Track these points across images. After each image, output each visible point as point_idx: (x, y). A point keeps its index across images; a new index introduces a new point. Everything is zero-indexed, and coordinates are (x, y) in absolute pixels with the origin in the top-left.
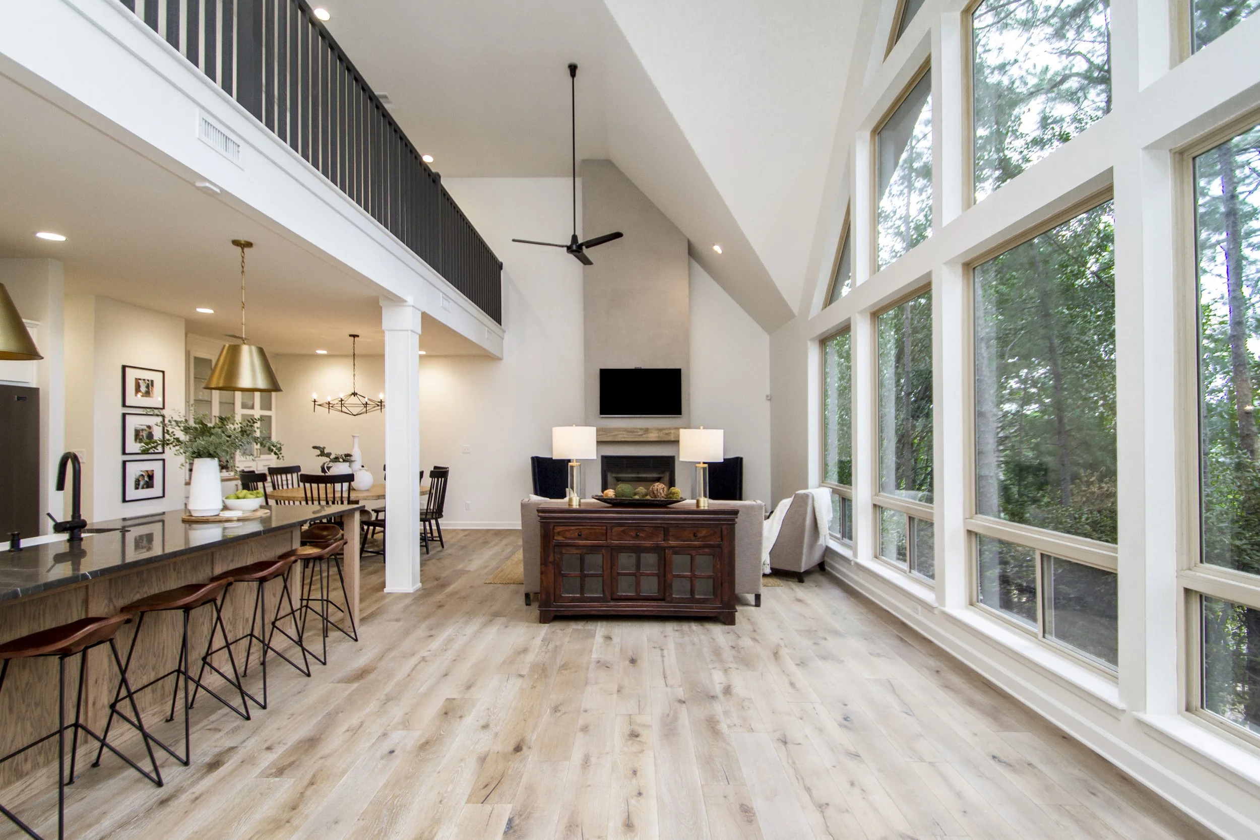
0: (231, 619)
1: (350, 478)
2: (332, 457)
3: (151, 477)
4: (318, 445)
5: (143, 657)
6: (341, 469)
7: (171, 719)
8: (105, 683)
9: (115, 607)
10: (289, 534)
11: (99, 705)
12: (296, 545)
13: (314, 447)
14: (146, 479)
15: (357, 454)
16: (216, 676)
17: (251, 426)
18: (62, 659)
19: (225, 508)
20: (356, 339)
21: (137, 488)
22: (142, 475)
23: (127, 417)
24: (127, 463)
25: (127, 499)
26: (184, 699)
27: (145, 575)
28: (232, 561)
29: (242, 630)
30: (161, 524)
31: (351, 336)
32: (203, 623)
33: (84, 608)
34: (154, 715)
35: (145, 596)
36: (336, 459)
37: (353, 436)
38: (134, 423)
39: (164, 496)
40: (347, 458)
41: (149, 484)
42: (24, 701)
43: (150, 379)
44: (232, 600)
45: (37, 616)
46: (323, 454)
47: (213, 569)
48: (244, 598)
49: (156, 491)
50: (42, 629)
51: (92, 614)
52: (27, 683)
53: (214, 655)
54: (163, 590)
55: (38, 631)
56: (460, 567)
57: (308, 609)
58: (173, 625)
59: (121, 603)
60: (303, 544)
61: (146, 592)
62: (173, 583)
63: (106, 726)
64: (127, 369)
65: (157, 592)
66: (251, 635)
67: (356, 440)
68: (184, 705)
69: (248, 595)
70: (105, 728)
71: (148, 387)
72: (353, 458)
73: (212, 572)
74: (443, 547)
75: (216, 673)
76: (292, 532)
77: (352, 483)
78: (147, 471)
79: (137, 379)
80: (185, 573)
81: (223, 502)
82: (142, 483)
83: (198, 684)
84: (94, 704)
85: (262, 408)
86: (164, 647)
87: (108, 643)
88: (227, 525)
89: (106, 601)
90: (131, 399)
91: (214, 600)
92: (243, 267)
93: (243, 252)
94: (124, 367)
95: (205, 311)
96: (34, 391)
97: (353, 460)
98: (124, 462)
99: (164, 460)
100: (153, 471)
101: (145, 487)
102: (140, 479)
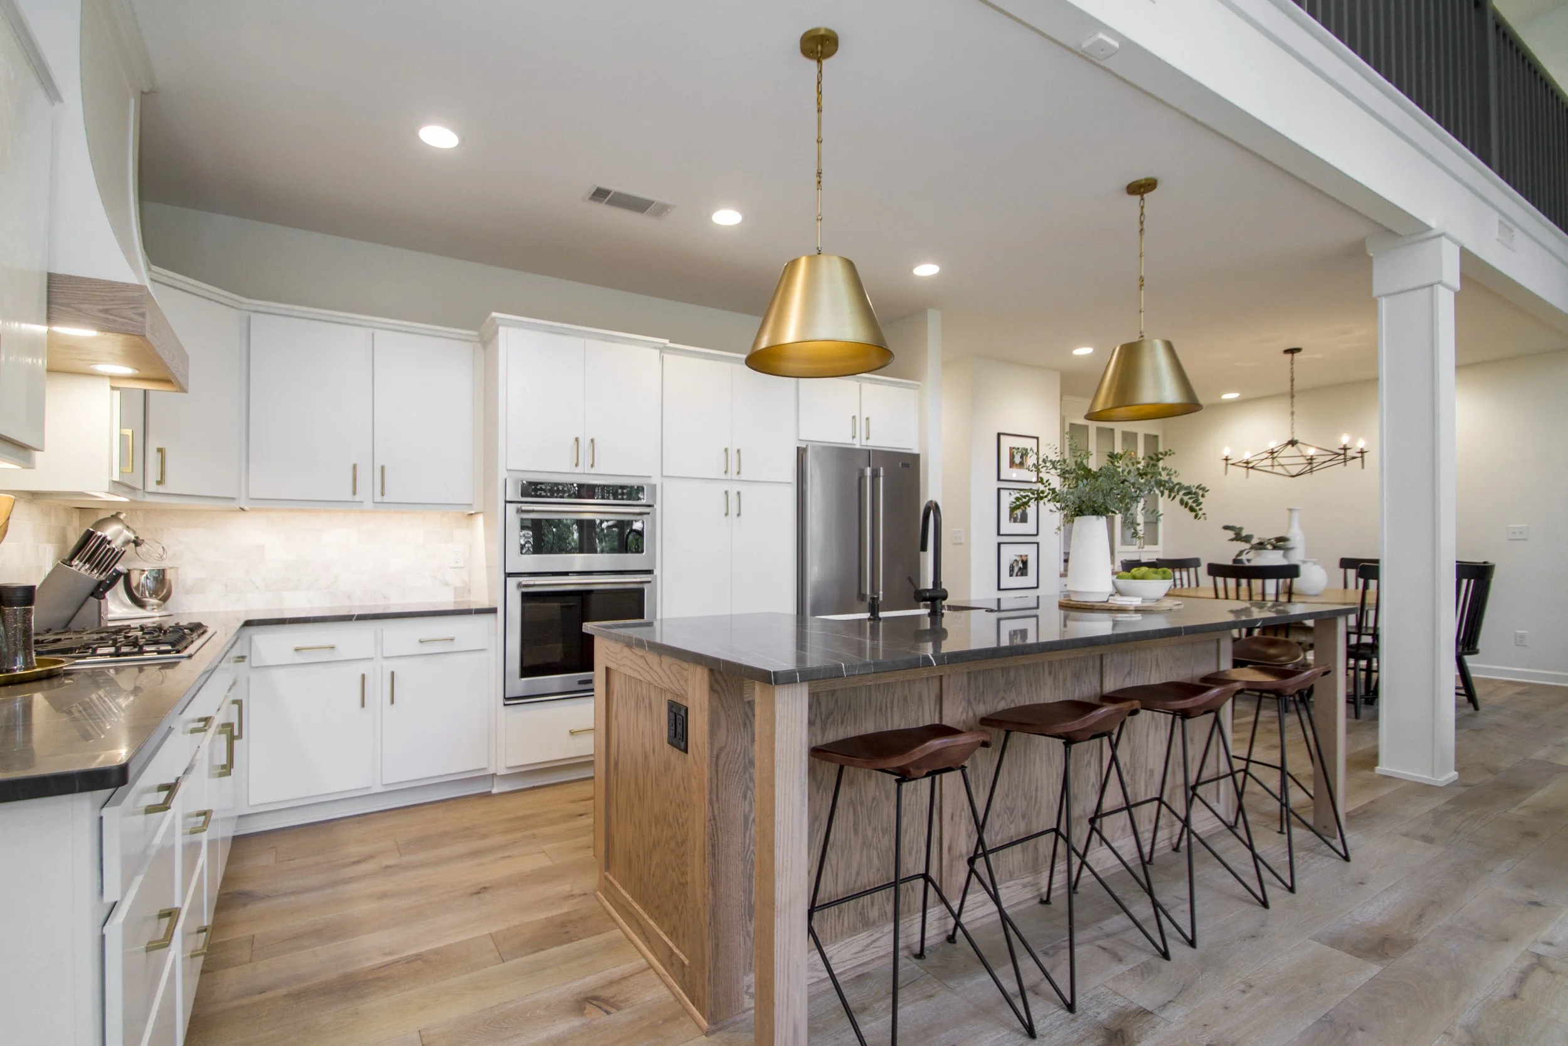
0: (1128, 764)
1: (1291, 571)
2: (1255, 541)
3: (1025, 563)
4: (1231, 524)
5: (1010, 798)
6: (1273, 558)
7: (1046, 901)
8: (963, 821)
9: (974, 714)
10: (1214, 646)
11: (956, 852)
12: (1226, 664)
13: (1226, 528)
14: (1021, 565)
15: (1297, 536)
16: (1105, 851)
17: (1154, 465)
18: (899, 782)
19: (1118, 592)
20: (1296, 355)
21: (1011, 575)
22: (1016, 560)
23: (1003, 492)
24: (1002, 546)
25: (1002, 587)
26: (1066, 875)
27: (1012, 674)
28: (1129, 674)
29: (1144, 788)
30: (1034, 619)
31: (1286, 352)
32: (1089, 763)
33: (938, 707)
34: (1024, 886)
35: (1013, 706)
36: (1261, 546)
37: (1291, 510)
38: (1009, 498)
39: (1037, 587)
40: (1280, 543)
41: (1023, 571)
42: (870, 823)
43: (1024, 447)
44: (1129, 736)
45: (884, 708)
46: (1239, 537)
47: (1102, 681)
48: (1147, 736)
49: (1029, 580)
50: (890, 729)
51: (947, 721)
52: (874, 799)
53: (1104, 819)
54: (1036, 702)
55: (885, 729)
56: (1540, 754)
57: (1249, 778)
58: (1049, 758)
59: (982, 710)
60: (1237, 664)
61: (1013, 701)
62: (1049, 693)
63: (964, 885)
64: (1002, 437)
65: (1027, 703)
66: (1160, 800)
67: (1296, 515)
68: (1066, 882)
69: (1152, 732)
70: (963, 889)
71: (1022, 457)
72: (1289, 544)
73: (1101, 686)
74: (1476, 708)
75: (1106, 847)
76: (1218, 641)
77: (1295, 580)
78: (1021, 556)
79: (1011, 449)
80: (1065, 680)
81: (1114, 583)
82: (1016, 570)
83: (1083, 857)
84: (950, 849)
86: (1037, 787)
87: (959, 772)
88: (1120, 617)
89: (964, 703)
91: (1109, 734)
92: (1142, 223)
93: (1142, 199)
94: (999, 435)
95: (1083, 351)
96: (916, 457)
97: (1290, 546)
98: (999, 544)
99: (1038, 543)
100: (1027, 556)
101: (1019, 574)
102: (1014, 565)
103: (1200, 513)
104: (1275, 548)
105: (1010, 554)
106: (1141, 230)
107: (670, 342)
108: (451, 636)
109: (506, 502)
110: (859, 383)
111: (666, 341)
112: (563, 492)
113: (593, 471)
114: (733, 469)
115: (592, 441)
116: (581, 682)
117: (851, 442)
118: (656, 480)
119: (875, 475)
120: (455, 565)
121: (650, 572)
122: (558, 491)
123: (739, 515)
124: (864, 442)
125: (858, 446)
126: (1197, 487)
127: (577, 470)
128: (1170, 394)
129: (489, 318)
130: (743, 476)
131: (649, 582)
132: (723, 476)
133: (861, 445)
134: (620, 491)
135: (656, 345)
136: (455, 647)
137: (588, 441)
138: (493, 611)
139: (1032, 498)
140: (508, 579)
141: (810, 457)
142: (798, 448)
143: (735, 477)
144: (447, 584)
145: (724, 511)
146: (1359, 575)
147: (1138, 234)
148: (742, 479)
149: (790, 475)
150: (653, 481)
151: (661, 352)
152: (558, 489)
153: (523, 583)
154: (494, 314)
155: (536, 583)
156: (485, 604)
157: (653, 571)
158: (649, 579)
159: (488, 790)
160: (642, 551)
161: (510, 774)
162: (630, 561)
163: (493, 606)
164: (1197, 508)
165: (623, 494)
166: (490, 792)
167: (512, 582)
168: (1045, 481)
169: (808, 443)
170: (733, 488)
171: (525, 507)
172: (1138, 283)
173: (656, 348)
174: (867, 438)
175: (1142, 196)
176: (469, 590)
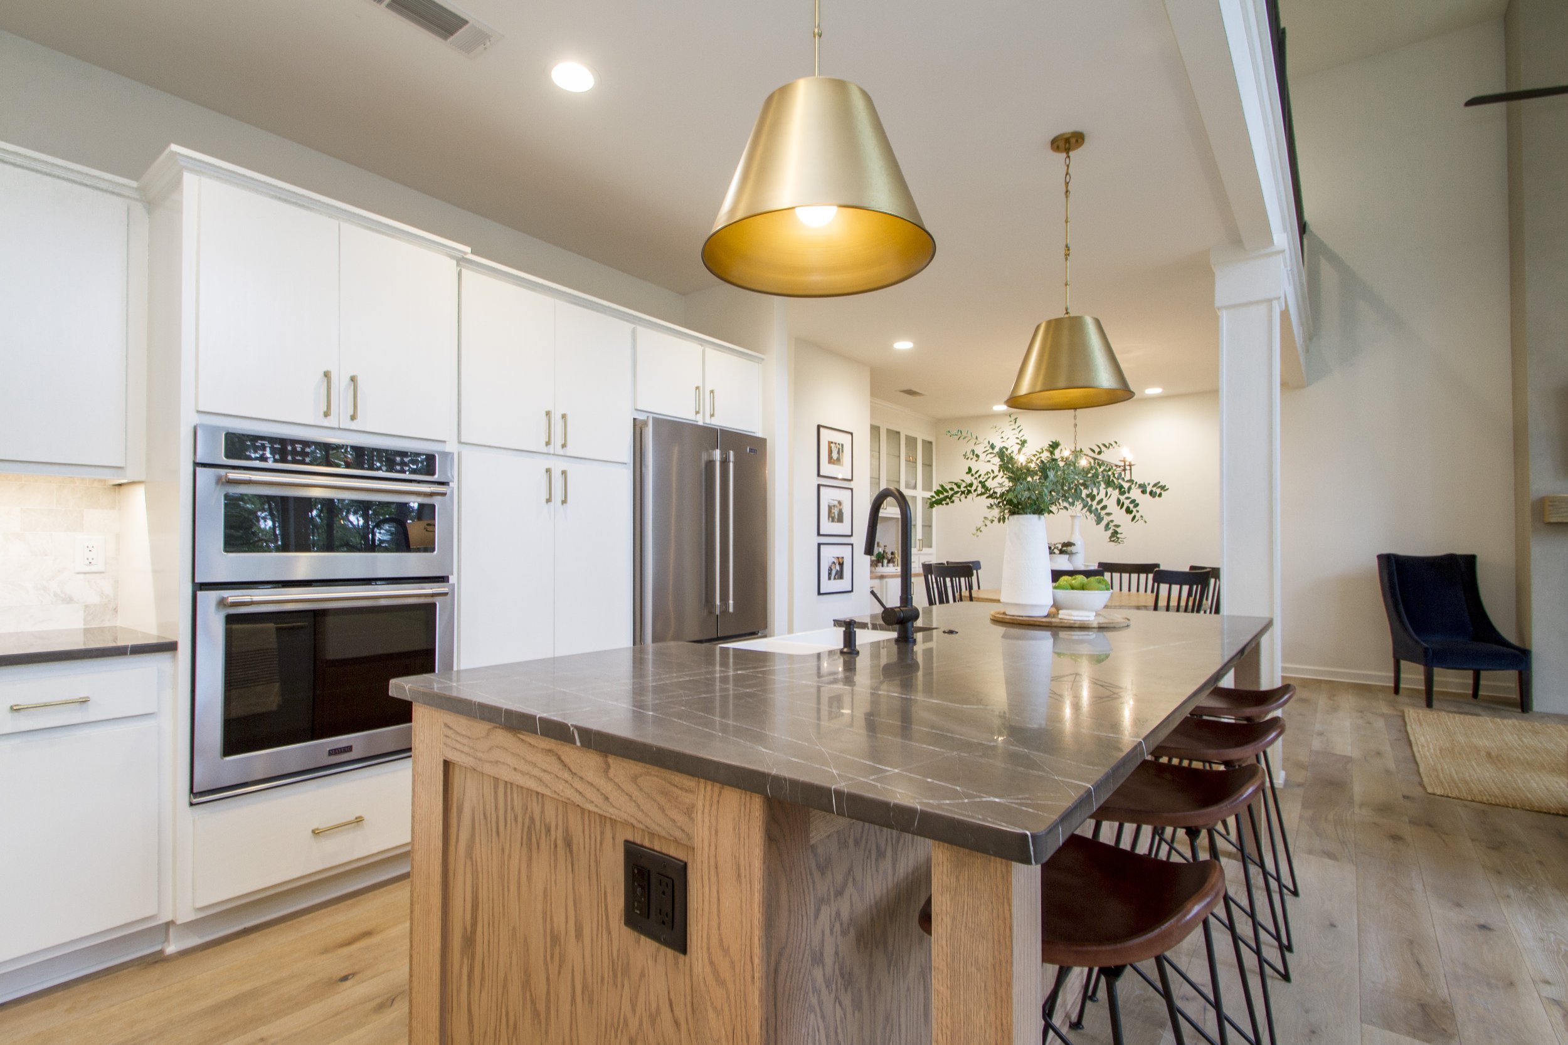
3: (841, 565)
14: (838, 568)
19: (1060, 605)
21: (829, 578)
22: (834, 563)
23: (822, 489)
24: (822, 546)
25: (821, 592)
38: (828, 496)
39: (852, 591)
40: (1066, 548)
41: (840, 575)
43: (840, 443)
64: (822, 430)
71: (839, 452)
72: (1074, 549)
78: (838, 558)
79: (829, 443)
82: (834, 572)
85: (924, 489)
90: (827, 469)
92: (1067, 184)
93: (1068, 157)
94: (819, 427)
95: (903, 345)
96: (762, 442)
97: (1074, 551)
98: (819, 545)
99: (852, 545)
100: (843, 558)
101: (836, 577)
102: (832, 568)
103: (1138, 516)
104: (1062, 552)
105: (829, 554)
106: (1067, 191)
107: (473, 252)
108: (82, 694)
109: (196, 464)
110: (703, 348)
111: (468, 249)
112: (304, 454)
113: (353, 426)
114: (558, 440)
115: (353, 379)
116: (333, 752)
117: (694, 418)
118: (451, 447)
119: (724, 462)
120: (87, 569)
121: (443, 579)
122: (294, 452)
123: (564, 502)
124: (708, 421)
125: (700, 423)
126: (1155, 485)
127: (326, 422)
128: (1105, 379)
129: (167, 152)
130: (569, 451)
131: (446, 594)
132: (545, 450)
133: (704, 423)
134: (398, 459)
135: (453, 253)
136: (92, 714)
137: (345, 380)
138: (170, 647)
139: (958, 492)
140: (199, 593)
141: (649, 432)
142: (634, 419)
143: (561, 452)
144: (69, 600)
145: (545, 496)
146: (1154, 580)
147: (1064, 196)
148: (568, 454)
149: (625, 453)
150: (448, 448)
151: (458, 265)
152: (294, 449)
153: (231, 600)
154: (174, 147)
155: (255, 599)
156: (151, 634)
157: (448, 577)
158: (445, 590)
159: (158, 948)
160: (433, 550)
161: (203, 919)
162: (411, 563)
163: (169, 637)
164: (1134, 510)
165: (403, 464)
166: (161, 952)
167: (208, 598)
168: (973, 472)
169: (649, 414)
170: (558, 466)
171: (234, 475)
172: (1063, 252)
173: (452, 257)
174: (712, 415)
175: (1068, 153)
176: (116, 610)
